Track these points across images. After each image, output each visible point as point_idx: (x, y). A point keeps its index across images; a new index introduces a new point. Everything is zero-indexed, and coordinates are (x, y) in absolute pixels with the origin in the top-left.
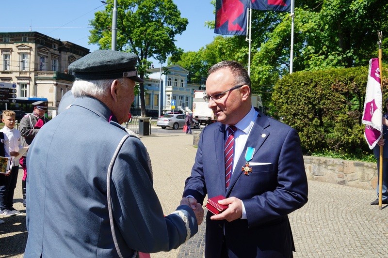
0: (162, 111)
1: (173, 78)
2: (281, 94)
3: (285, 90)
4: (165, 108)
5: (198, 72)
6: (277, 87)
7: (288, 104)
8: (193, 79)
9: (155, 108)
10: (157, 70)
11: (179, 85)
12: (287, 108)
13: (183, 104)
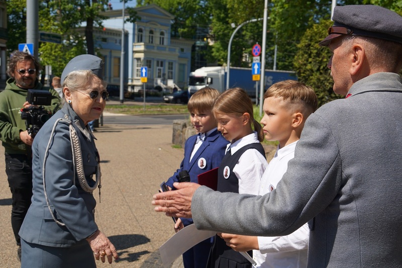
0: (126, 87)
1: (146, 28)
2: (310, 56)
3: (316, 49)
4: (132, 81)
5: (190, 19)
6: (303, 44)
7: (321, 74)
8: (181, 30)
9: (114, 80)
10: (117, 14)
11: (157, 41)
12: (319, 79)
13: (164, 75)
